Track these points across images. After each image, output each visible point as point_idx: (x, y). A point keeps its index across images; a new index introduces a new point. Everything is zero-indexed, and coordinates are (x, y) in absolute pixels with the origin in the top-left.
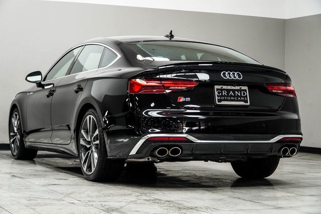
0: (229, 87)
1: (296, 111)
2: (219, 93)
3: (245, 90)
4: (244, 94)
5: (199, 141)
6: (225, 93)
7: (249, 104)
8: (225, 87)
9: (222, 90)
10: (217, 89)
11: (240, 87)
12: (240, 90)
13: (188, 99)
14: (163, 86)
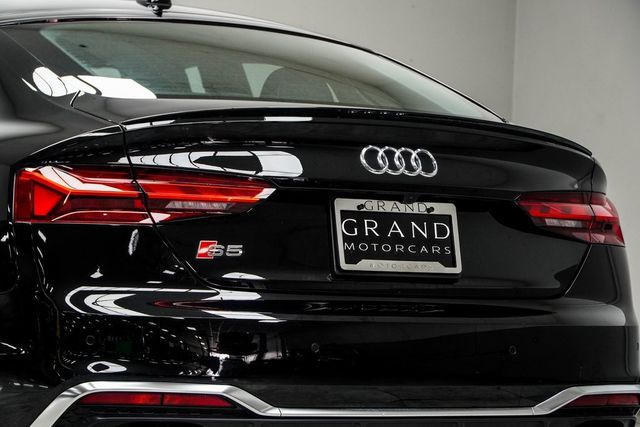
0: (389, 206)
1: (619, 295)
2: (349, 227)
3: (447, 219)
4: (442, 231)
5: (275, 412)
6: (371, 228)
7: (458, 269)
8: (372, 205)
9: (360, 215)
10: (345, 214)
11: (429, 205)
12: (428, 219)
13: (236, 250)
14: (143, 197)
